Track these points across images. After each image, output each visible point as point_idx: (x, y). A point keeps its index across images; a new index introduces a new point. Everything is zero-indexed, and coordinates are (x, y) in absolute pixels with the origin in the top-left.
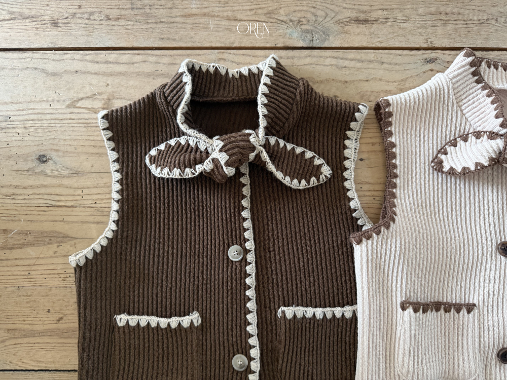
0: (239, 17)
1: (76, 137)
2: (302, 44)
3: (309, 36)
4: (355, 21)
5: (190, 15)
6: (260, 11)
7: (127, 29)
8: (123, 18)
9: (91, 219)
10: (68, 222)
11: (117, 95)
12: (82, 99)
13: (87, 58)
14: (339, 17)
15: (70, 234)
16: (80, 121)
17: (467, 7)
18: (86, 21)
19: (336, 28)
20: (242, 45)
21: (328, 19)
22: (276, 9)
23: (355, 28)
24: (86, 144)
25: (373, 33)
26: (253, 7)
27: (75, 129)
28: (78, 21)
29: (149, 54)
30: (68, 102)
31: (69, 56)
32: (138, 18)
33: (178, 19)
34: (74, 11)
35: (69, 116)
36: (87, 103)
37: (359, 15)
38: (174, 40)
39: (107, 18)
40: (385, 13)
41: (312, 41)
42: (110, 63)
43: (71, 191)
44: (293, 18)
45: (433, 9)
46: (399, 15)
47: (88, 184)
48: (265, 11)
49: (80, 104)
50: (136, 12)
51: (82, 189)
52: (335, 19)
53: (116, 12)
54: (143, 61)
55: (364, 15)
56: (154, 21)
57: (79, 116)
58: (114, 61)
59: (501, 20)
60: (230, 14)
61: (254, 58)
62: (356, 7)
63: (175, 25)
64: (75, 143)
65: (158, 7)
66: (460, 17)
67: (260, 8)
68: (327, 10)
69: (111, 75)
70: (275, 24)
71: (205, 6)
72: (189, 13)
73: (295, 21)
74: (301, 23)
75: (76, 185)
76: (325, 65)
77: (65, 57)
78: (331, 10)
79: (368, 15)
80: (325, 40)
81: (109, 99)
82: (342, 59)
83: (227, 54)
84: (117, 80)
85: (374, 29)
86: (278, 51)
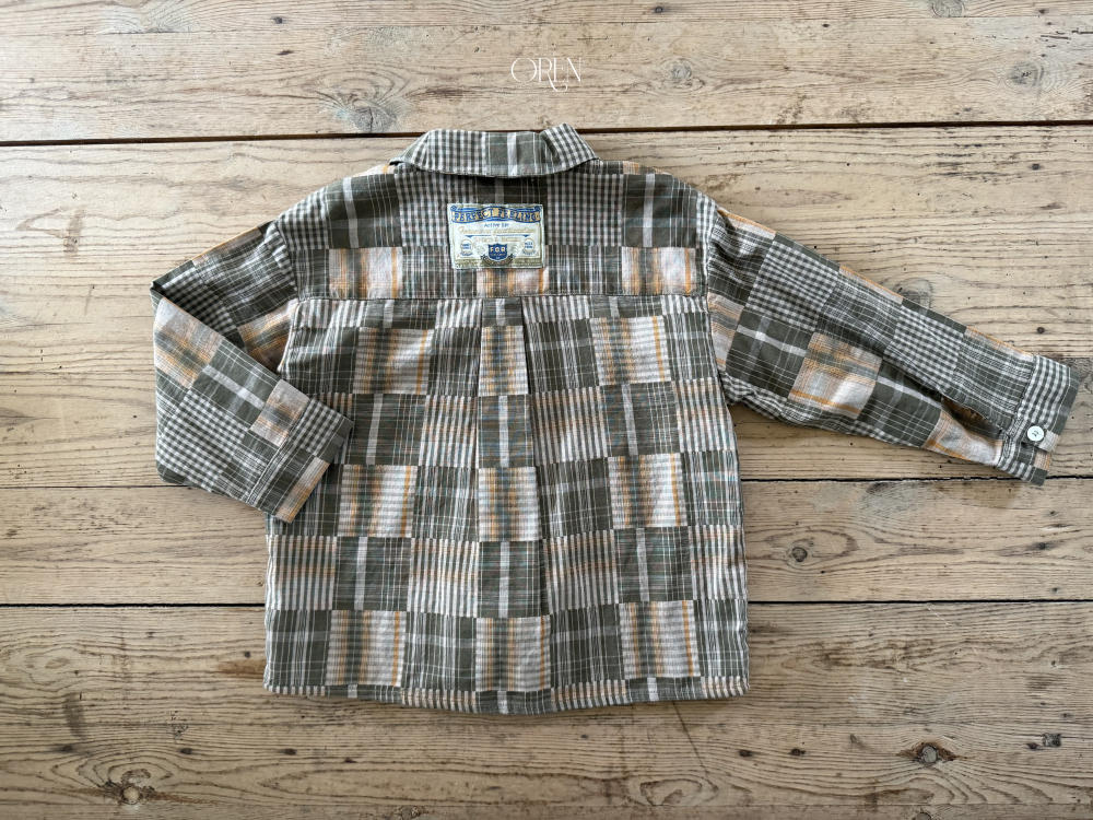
0: (263, 91)
1: (31, 273)
2: (356, 130)
3: (367, 118)
4: (435, 92)
5: (192, 90)
6: (294, 82)
7: (101, 112)
8: (96, 96)
9: (54, 390)
10: (23, 395)
11: (89, 211)
12: (39, 217)
13: (45, 156)
14: (411, 87)
15: (26, 412)
16: (37, 249)
17: (605, 66)
18: (42, 102)
19: (406, 103)
20: (269, 133)
21: (395, 91)
22: (318, 78)
23: (434, 104)
24: (46, 282)
25: (462, 110)
26: (283, 76)
27: (29, 261)
28: (31, 101)
29: (133, 150)
30: (20, 222)
31: (20, 155)
32: (117, 95)
33: (175, 96)
34: (24, 86)
35: (20, 242)
36: (46, 223)
37: (440, 83)
38: (170, 127)
39: (72, 96)
40: (480, 79)
41: (371, 124)
42: (79, 163)
43: (25, 351)
44: (343, 91)
46: (501, 81)
47: (50, 340)
48: (302, 81)
49: (36, 224)
50: (115, 86)
51: (42, 347)
52: (407, 89)
53: (84, 88)
54: (126, 160)
55: (448, 83)
56: (140, 99)
57: (35, 242)
58: (84, 161)
59: (657, 84)
60: (251, 87)
61: (285, 152)
62: (436, 72)
63: (171, 105)
64: (30, 282)
65: (146, 78)
66: (593, 82)
67: (294, 77)
68: (393, 77)
69: (80, 180)
70: (316, 101)
71: (214, 76)
72: (191, 86)
73: (345, 95)
74: (355, 98)
75: (32, 342)
77: (13, 155)
78: (400, 77)
79: (455, 83)
80: (390, 122)
81: (78, 217)
83: (246, 147)
84: (88, 188)
85: (464, 103)
86: (320, 141)
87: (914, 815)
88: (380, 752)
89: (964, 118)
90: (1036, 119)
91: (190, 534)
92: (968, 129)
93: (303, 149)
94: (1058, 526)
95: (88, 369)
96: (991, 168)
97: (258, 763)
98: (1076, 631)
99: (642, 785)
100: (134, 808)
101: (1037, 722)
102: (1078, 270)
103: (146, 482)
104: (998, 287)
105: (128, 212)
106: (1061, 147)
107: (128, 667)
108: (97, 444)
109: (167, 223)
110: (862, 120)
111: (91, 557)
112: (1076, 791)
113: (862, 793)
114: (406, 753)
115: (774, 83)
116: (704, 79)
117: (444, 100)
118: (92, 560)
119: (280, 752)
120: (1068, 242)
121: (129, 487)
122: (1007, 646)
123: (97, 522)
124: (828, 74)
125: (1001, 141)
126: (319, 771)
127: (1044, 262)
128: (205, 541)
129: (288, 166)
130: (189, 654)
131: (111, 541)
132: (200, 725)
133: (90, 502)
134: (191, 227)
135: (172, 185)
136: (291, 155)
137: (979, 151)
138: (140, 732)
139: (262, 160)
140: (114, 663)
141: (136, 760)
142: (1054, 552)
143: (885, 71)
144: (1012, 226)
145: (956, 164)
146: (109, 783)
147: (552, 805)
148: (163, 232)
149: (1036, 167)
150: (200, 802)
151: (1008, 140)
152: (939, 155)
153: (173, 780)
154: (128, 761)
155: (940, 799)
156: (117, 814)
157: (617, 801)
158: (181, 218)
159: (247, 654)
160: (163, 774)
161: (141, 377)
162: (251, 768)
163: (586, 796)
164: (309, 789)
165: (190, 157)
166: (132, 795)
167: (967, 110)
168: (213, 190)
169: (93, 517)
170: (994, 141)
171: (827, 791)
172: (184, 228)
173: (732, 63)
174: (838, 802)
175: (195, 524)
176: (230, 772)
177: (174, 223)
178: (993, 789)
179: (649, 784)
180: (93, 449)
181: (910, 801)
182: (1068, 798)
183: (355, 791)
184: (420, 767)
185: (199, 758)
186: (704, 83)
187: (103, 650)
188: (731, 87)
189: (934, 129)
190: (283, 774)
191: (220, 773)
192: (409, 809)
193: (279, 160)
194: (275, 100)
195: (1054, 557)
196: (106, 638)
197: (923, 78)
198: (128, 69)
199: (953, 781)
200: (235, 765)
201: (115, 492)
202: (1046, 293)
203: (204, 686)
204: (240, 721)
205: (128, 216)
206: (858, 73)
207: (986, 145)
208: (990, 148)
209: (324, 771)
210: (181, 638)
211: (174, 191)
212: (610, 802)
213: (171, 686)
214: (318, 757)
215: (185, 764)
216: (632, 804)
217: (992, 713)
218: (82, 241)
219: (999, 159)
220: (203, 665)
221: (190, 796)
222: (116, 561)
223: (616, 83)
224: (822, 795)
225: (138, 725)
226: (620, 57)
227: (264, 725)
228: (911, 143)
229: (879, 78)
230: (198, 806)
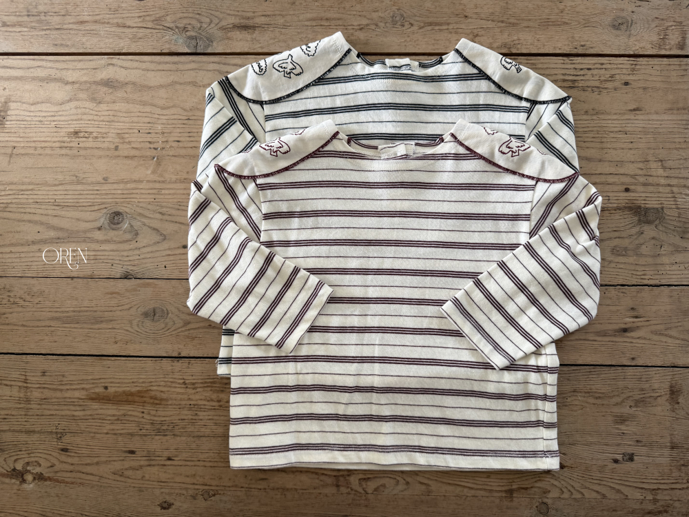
0: (129, 23)
2: (186, 50)
3: (194, 42)
4: (238, 27)
5: (82, 22)
6: (148, 18)
7: (22, 35)
8: (20, 24)
11: (13, 99)
14: (223, 23)
17: (348, 13)
19: (220, 34)
20: (130, 51)
21: (212, 25)
22: (163, 16)
23: (237, 34)
25: (255, 39)
26: (141, 14)
32: (33, 24)
33: (71, 26)
37: (242, 21)
38: (67, 46)
39: (5, 25)
40: (267, 19)
41: (196, 47)
42: (8, 67)
44: (178, 25)
45: (314, 15)
46: (281, 21)
48: (153, 18)
50: (32, 19)
52: (220, 25)
53: (13, 19)
54: (38, 67)
55: (247, 21)
56: (48, 27)
58: (11, 66)
59: (382, 25)
60: (120, 21)
61: (141, 64)
62: (239, 14)
63: (68, 31)
65: (52, 14)
66: (340, 22)
67: (148, 15)
68: (212, 17)
69: (8, 79)
70: (162, 31)
71: (96, 13)
72: (81, 20)
73: (180, 28)
74: (186, 29)
76: (207, 70)
78: (216, 17)
79: (251, 21)
80: (209, 46)
81: (6, 103)
82: (225, 64)
83: (115, 60)
84: (13, 84)
85: (256, 34)
86: (163, 57)
87: (537, 504)
88: (190, 454)
89: (580, 51)
90: (627, 53)
91: (72, 309)
92: (583, 58)
93: (152, 62)
94: (636, 317)
95: (10, 201)
96: (597, 84)
97: (111, 459)
98: (646, 386)
99: (360, 479)
100: (30, 486)
101: (618, 445)
102: (652, 151)
103: (44, 274)
104: (600, 161)
105: (38, 100)
106: (643, 71)
107: (29, 394)
108: (13, 249)
109: (63, 107)
110: (514, 51)
111: (7, 322)
112: (643, 491)
113: (503, 489)
114: (207, 455)
115: (458, 26)
116: (412, 22)
117: (244, 32)
118: (8, 324)
119: (126, 452)
120: (646, 133)
121: (33, 277)
122: (600, 395)
123: (11, 300)
124: (493, 21)
125: (604, 66)
126: (150, 465)
127: (630, 146)
128: (81, 314)
129: (143, 72)
130: (68, 387)
131: (20, 312)
132: (74, 433)
133: (8, 287)
134: (79, 111)
135: (67, 83)
136: (144, 66)
137: (590, 72)
138: (35, 437)
139: (126, 68)
140: (19, 392)
141: (32, 455)
142: (632, 334)
143: (530, 20)
144: (610, 122)
145: (575, 81)
146: (14, 470)
147: (301, 491)
148: (60, 113)
149: (626, 84)
150: (72, 483)
151: (609, 66)
152: (564, 75)
153: (55, 468)
154: (27, 456)
155: (554, 494)
156: (19, 490)
157: (343, 490)
158: (73, 104)
159: (106, 388)
160: (50, 464)
161: (43, 207)
162: (106, 462)
163: (323, 486)
164: (144, 477)
165: (80, 65)
166: (29, 477)
167: (582, 46)
168: (94, 87)
169: (9, 296)
170: (599, 66)
171: (481, 487)
172: (74, 111)
173: (431, 12)
174: (487, 494)
175: (75, 303)
176: (92, 464)
177: (68, 108)
178: (589, 489)
179: (365, 479)
180: (11, 252)
181: (534, 494)
182: (638, 495)
183: (173, 478)
184: (215, 464)
185: (73, 454)
186: (412, 25)
187: (13, 383)
188: (430, 28)
189: (561, 58)
190: (127, 466)
191: (86, 464)
192: (207, 492)
193: (136, 68)
194: (135, 30)
195: (633, 338)
196: (15, 375)
197: (554, 25)
198: (41, 8)
199: (563, 482)
200: (96, 460)
201: (23, 280)
202: (631, 166)
203: (78, 408)
204: (100, 431)
205: (38, 103)
206: (512, 20)
207: (594, 69)
208: (597, 70)
209: (154, 465)
210: (63, 376)
211: (69, 87)
212: (338, 490)
213: (56, 407)
214: (150, 456)
215: (63, 458)
216: (353, 492)
217: (590, 439)
218: (8, 118)
219: (602, 78)
220: (77, 394)
221: (66, 480)
222: (23, 326)
223: (355, 23)
224: (477, 489)
225: (34, 432)
226: (358, 7)
227: (115, 434)
228: (545, 66)
229: (525, 24)
230: (72, 486)
